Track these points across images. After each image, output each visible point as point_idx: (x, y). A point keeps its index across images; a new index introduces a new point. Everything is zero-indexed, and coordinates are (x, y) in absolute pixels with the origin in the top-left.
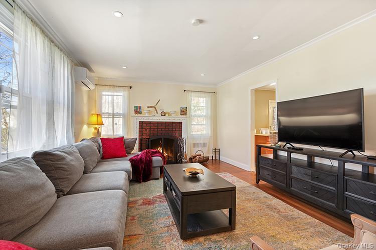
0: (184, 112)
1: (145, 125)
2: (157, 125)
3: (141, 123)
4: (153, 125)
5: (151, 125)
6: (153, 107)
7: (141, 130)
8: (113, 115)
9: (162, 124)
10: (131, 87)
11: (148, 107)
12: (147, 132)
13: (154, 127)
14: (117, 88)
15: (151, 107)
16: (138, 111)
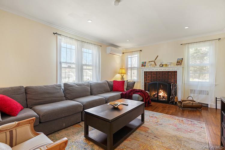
0: (180, 62)
1: (148, 74)
2: (156, 74)
3: (146, 73)
4: (153, 74)
5: (152, 74)
6: (153, 61)
7: (145, 77)
8: (132, 68)
9: (159, 73)
10: (141, 50)
11: (149, 62)
12: (150, 78)
13: (154, 75)
14: (133, 53)
15: (151, 61)
16: (144, 65)
